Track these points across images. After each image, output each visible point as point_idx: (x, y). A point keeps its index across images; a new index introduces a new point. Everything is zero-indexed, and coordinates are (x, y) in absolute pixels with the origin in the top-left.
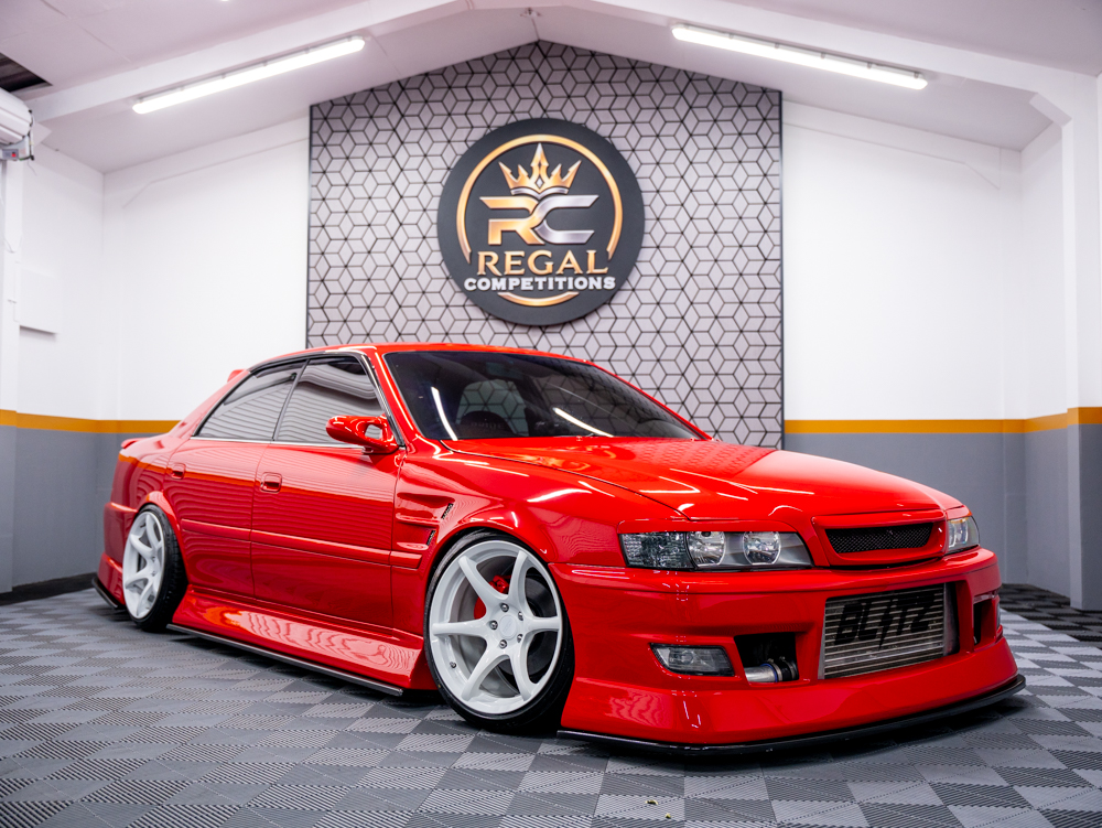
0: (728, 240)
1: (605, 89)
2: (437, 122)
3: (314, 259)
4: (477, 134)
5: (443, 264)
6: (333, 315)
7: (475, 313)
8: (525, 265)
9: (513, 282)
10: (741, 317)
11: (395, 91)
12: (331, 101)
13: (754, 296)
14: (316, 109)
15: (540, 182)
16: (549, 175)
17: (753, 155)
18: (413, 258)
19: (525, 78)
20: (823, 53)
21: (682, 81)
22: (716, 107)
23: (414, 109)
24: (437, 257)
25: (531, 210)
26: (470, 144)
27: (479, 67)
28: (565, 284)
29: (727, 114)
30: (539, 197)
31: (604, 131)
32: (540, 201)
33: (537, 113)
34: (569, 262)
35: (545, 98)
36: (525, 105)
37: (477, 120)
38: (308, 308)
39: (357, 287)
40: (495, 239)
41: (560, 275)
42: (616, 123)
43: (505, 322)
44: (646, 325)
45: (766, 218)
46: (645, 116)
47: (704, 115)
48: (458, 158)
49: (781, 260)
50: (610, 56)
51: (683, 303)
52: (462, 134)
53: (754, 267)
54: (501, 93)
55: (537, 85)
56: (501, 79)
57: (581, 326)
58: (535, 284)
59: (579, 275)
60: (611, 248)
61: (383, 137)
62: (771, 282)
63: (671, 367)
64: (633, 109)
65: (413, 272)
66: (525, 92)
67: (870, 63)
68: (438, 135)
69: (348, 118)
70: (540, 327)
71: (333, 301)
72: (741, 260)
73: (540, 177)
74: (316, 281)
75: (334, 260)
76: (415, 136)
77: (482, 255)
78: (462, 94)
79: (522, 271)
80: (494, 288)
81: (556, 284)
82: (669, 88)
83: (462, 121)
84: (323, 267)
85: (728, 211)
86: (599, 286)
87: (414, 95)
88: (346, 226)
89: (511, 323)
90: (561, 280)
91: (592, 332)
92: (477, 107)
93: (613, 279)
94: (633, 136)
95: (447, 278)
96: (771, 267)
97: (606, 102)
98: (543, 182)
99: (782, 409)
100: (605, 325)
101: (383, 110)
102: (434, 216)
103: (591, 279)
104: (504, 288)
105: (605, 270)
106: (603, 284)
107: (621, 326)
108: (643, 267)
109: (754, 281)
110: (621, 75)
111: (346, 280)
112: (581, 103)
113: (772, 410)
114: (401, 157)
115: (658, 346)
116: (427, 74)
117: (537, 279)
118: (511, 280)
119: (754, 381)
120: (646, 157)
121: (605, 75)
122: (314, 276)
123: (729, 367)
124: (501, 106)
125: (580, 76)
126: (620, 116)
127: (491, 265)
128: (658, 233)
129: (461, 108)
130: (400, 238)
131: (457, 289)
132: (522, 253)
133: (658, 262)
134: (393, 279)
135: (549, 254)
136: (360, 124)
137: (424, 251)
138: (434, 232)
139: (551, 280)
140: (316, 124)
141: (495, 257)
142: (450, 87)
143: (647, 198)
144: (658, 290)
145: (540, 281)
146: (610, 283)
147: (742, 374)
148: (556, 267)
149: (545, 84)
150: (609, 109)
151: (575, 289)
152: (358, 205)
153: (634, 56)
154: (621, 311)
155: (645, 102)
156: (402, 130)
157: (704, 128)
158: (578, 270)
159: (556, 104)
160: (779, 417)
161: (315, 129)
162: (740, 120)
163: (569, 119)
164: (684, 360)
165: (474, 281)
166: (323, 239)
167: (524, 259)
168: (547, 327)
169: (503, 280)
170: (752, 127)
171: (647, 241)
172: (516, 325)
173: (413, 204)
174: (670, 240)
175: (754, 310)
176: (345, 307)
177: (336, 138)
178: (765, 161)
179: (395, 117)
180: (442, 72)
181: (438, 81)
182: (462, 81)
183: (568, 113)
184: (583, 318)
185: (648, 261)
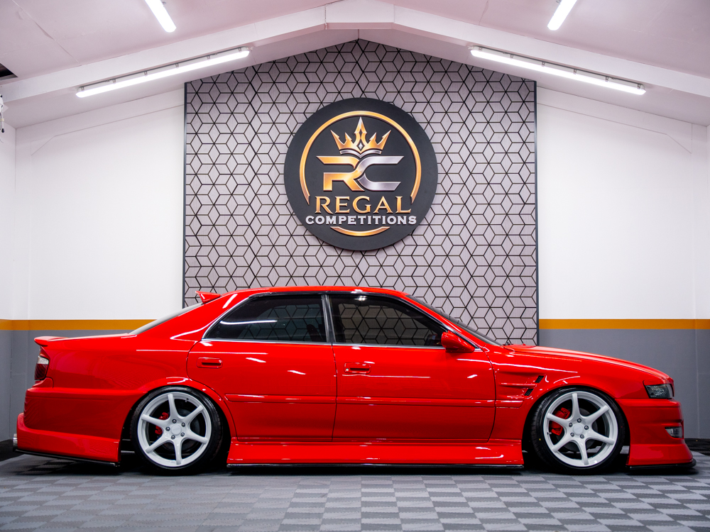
0: (497, 189)
1: (408, 77)
2: (282, 98)
3: (189, 199)
4: (313, 108)
5: (289, 205)
6: (205, 241)
7: (312, 240)
8: (350, 206)
9: (342, 219)
10: (507, 245)
11: (250, 74)
12: (201, 80)
13: (516, 230)
14: (189, 85)
15: (361, 146)
16: (368, 141)
17: (515, 127)
18: (265, 200)
19: (349, 67)
20: (575, 69)
21: (464, 72)
22: (488, 92)
23: (265, 88)
24: (284, 199)
25: (355, 166)
26: (308, 116)
27: (314, 58)
28: (380, 220)
29: (496, 97)
30: (361, 156)
31: (407, 108)
32: (361, 159)
33: (357, 94)
34: (383, 204)
35: (363, 82)
36: (349, 87)
37: (312, 98)
38: (185, 236)
39: (222, 220)
40: (328, 186)
41: (376, 214)
42: (416, 102)
43: (334, 247)
44: (438, 251)
45: (525, 173)
46: (437, 97)
47: (480, 98)
48: (299, 126)
49: (536, 204)
50: (411, 52)
51: (465, 235)
52: (301, 108)
53: (516, 209)
54: (330, 78)
55: (357, 73)
56: (330, 67)
57: (391, 251)
58: (358, 220)
59: (390, 214)
60: (413, 194)
61: (241, 108)
62: (528, 220)
63: (457, 282)
64: (428, 93)
65: (265, 210)
66: (348, 78)
67: (607, 77)
68: (283, 108)
69: (215, 93)
70: (361, 252)
71: (204, 230)
72: (507, 204)
73: (361, 141)
74: (190, 215)
75: (204, 200)
76: (265, 108)
77: (318, 198)
78: (301, 78)
79: (348, 211)
80: (328, 223)
81: (373, 220)
82: (455, 77)
83: (301, 98)
84: (196, 205)
85: (497, 168)
86: (404, 222)
87: (265, 78)
88: (214, 174)
89: (339, 248)
90: (377, 218)
91: (399, 256)
92: (312, 88)
93: (415, 217)
94: (428, 113)
95: (292, 215)
96: (528, 209)
97: (408, 87)
98: (364, 146)
99: (537, 312)
100: (408, 251)
101: (241, 88)
102: (281, 168)
103: (399, 217)
104: (335, 223)
105: (409, 211)
106: (408, 220)
107: (420, 251)
108: (437, 209)
109: (516, 219)
110: (419, 67)
111: (214, 215)
112: (390, 87)
113: (530, 313)
114: (256, 123)
115: (447, 266)
116: (274, 62)
117: (359, 217)
118: (340, 217)
119: (517, 292)
120: (438, 128)
121: (408, 67)
122: (189, 211)
123: (499, 281)
124: (331, 88)
125: (390, 67)
126: (419, 97)
127: (324, 206)
128: (447, 184)
129: (301, 88)
130: (255, 184)
131: (299, 223)
132: (348, 198)
133: (447, 204)
134: (250, 215)
135: (368, 198)
136: (224, 98)
137: (274, 195)
138: (281, 180)
139: (369, 217)
140: (190, 97)
141: (328, 200)
142: (292, 73)
143: (439, 158)
144: (447, 225)
145: (362, 218)
146: (413, 220)
147: (508, 287)
148: (373, 208)
149: (363, 72)
150: (411, 92)
151: (387, 224)
152: (223, 159)
153: (428, 53)
154: (420, 241)
155: (437, 87)
156: (256, 103)
157: (479, 107)
158: (389, 210)
159: (372, 87)
160: (535, 318)
161: (189, 101)
162: (506, 102)
163: (381, 99)
164: (466, 276)
165: (313, 218)
166: (196, 184)
167: (350, 202)
168: (366, 251)
169: (334, 218)
170: (515, 107)
171: (439, 189)
172: (343, 250)
173: (265, 159)
174: (456, 189)
175: (516, 240)
176: (214, 235)
177: (206, 108)
178: (524, 132)
179: (250, 94)
180: (286, 61)
181: (283, 67)
182: (301, 68)
183: (381, 95)
184: (393, 245)
185: (440, 204)
